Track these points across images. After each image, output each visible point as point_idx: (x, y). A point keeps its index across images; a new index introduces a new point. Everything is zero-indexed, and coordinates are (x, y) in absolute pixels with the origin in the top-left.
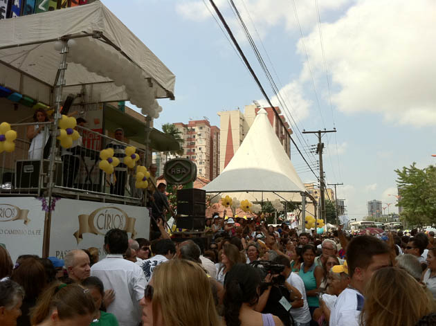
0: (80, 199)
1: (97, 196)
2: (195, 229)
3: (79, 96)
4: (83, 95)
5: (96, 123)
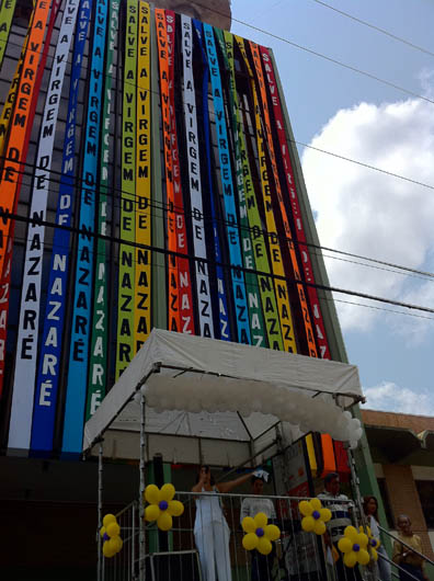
3: (275, 442)
4: (279, 439)
5: (301, 474)
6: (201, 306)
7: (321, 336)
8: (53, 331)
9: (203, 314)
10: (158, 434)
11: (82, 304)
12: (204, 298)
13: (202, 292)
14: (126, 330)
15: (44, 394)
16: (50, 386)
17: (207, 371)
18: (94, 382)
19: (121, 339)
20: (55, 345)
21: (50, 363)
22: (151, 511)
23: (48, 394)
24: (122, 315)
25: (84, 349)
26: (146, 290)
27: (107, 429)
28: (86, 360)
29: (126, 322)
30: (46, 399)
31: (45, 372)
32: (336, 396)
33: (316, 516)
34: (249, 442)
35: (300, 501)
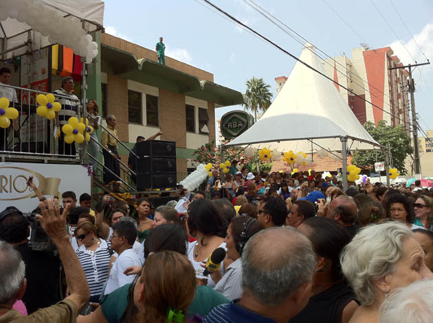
2: (155, 187)
3: (26, 44)
4: (29, 43)
5: (43, 73)
32: (83, 21)
33: (49, 106)
34: (3, 39)
35: (39, 94)
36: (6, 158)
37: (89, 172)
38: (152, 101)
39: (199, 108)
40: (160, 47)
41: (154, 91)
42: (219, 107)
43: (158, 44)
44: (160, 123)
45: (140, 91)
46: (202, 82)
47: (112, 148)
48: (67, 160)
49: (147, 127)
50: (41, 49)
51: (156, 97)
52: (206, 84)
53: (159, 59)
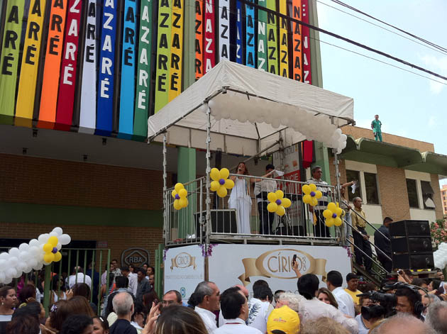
0: (248, 243)
1: (270, 239)
3: (278, 142)
4: (281, 140)
5: (295, 165)
6: (221, 29)
7: (306, 63)
8: (108, 39)
9: (223, 36)
10: (198, 129)
11: (130, 18)
12: (224, 22)
13: (223, 17)
14: (164, 44)
15: (103, 89)
16: (108, 83)
17: (258, 95)
18: (141, 84)
19: (160, 51)
20: (110, 50)
21: (107, 65)
22: (214, 185)
23: (107, 89)
24: (161, 31)
25: (133, 55)
26: (180, 11)
27: (173, 124)
28: (133, 65)
29: (164, 36)
30: (106, 92)
31: (103, 72)
32: (332, 117)
33: (313, 195)
34: (258, 141)
35: (303, 184)
36: (283, 241)
37: (349, 253)
38: (371, 179)
39: (422, 182)
40: (376, 124)
41: (372, 169)
42: (443, 178)
43: (373, 122)
44: (380, 201)
45: (357, 170)
46: (424, 154)
47: (362, 229)
48: (328, 242)
49: (368, 206)
50: (293, 145)
51: (375, 174)
52: (428, 155)
53: (375, 136)
